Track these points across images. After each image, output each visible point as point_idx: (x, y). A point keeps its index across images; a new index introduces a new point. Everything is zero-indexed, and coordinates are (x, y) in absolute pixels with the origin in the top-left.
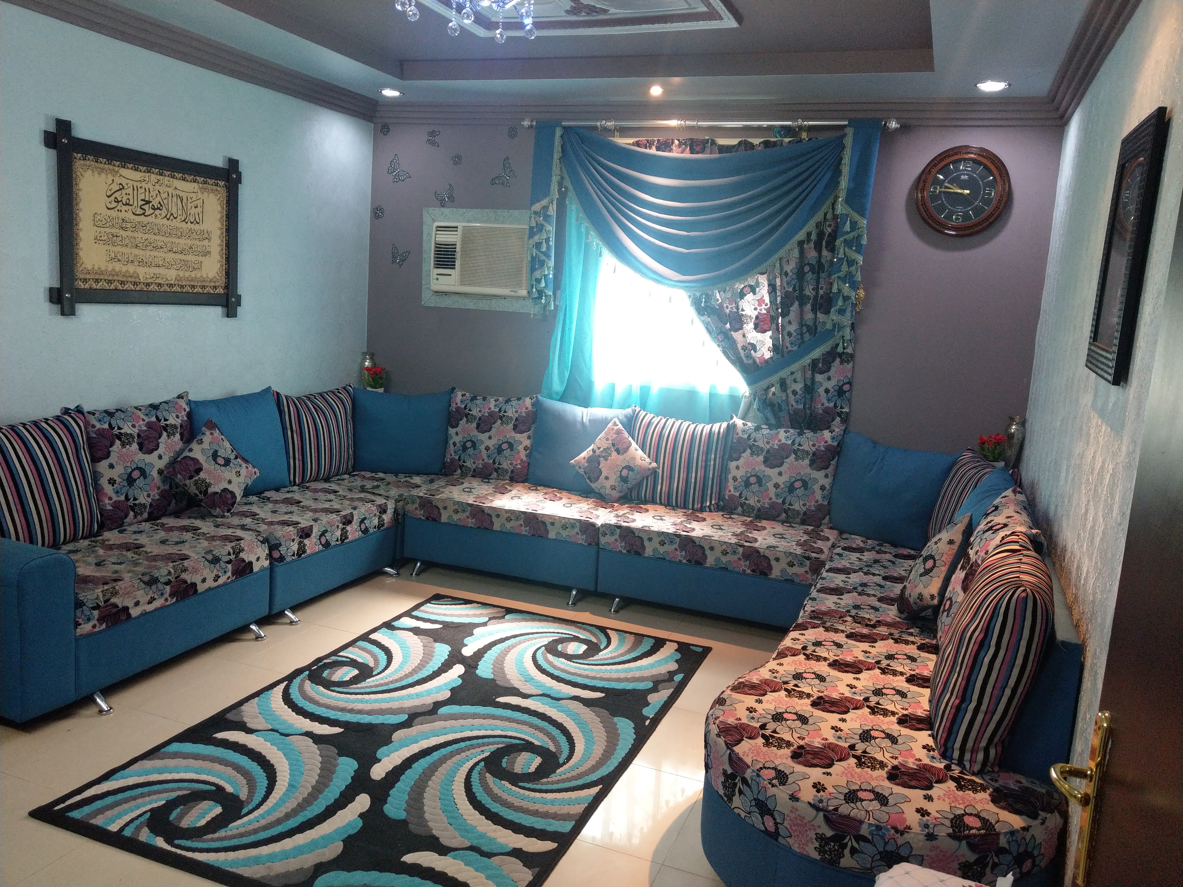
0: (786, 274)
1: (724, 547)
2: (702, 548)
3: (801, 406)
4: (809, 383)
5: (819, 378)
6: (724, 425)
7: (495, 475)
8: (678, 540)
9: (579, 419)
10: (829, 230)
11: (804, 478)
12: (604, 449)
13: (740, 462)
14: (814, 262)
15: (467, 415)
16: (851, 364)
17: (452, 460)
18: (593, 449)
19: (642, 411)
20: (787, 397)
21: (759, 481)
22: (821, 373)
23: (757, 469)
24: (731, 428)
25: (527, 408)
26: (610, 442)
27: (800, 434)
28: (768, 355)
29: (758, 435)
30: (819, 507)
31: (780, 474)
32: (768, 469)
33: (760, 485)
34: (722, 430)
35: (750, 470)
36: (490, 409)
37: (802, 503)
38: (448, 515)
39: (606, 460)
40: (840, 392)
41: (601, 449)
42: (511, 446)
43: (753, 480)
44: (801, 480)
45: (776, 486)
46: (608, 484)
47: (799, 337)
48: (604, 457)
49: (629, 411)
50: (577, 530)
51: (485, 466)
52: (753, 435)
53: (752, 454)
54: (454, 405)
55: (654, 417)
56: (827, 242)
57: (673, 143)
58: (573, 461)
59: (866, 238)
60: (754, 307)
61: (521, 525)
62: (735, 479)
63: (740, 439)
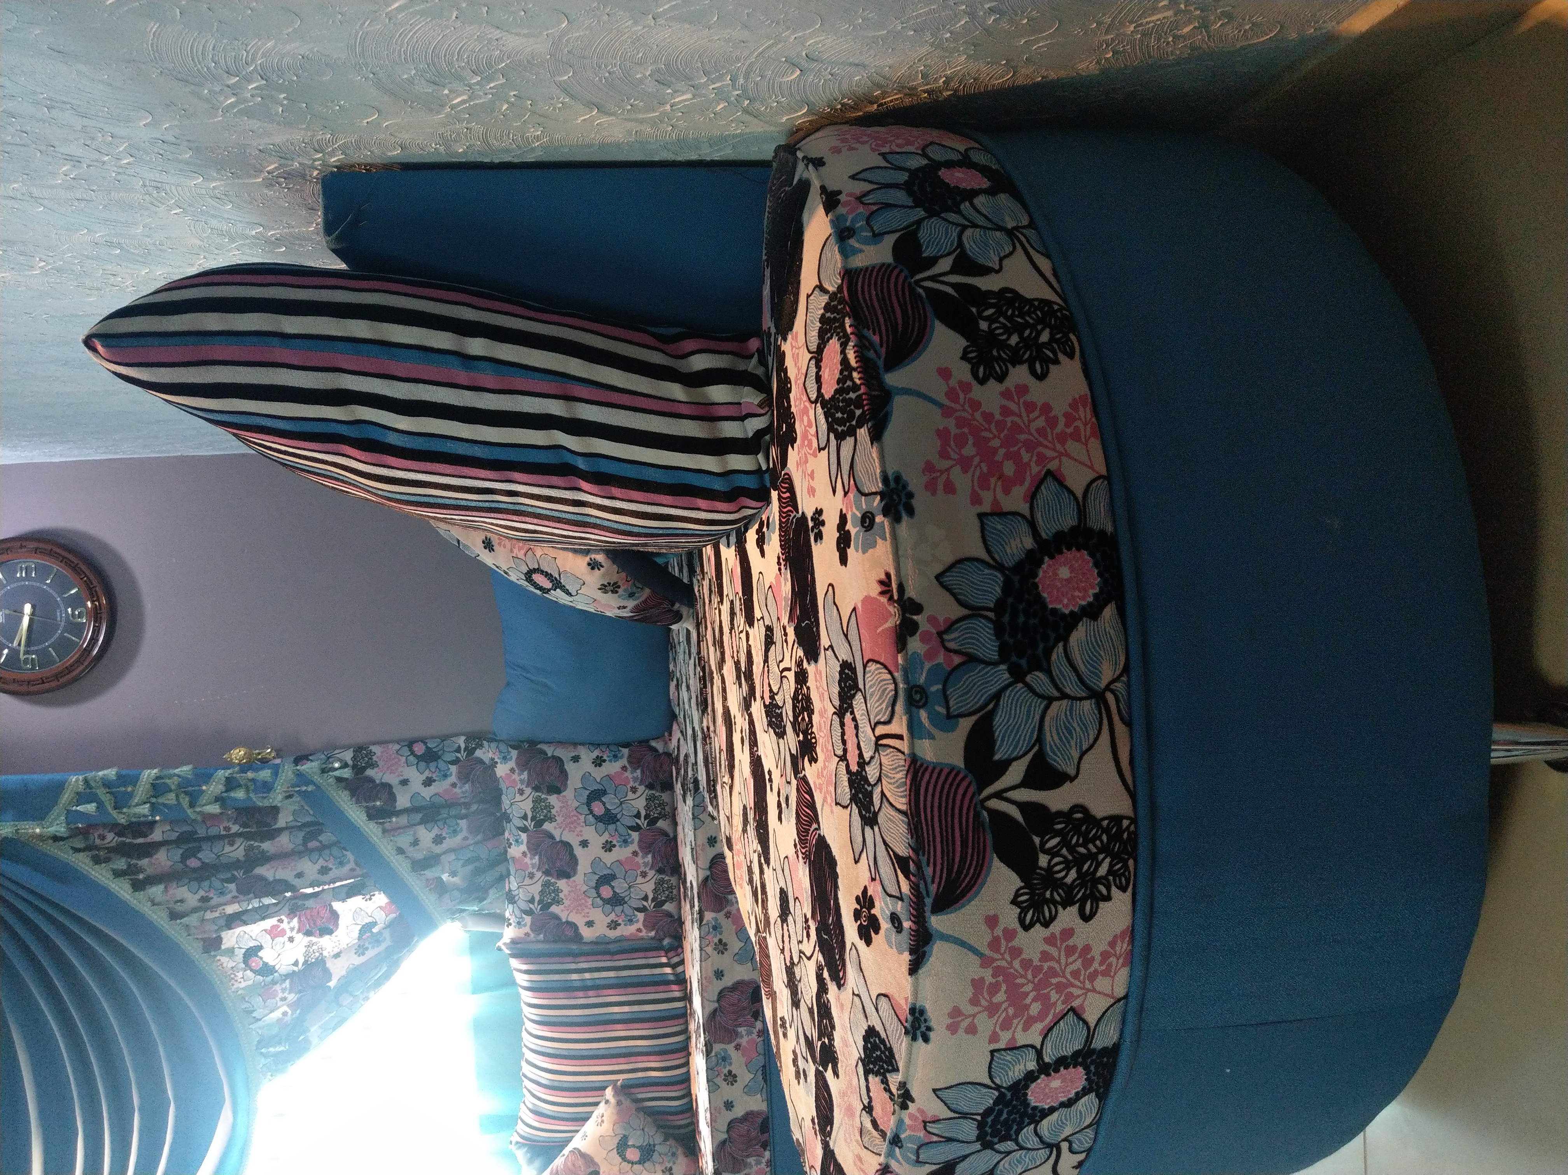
0: (205, 900)
1: (709, 950)
2: (721, 995)
3: (463, 823)
4: (417, 817)
5: (403, 801)
6: (515, 963)
8: (717, 1047)
10: (110, 836)
11: (584, 799)
13: (579, 920)
14: (178, 853)
16: (373, 748)
19: (518, 1130)
20: (449, 851)
21: (606, 879)
22: (392, 798)
23: (585, 888)
24: (518, 949)
27: (508, 818)
28: (381, 900)
29: (522, 896)
30: (635, 762)
31: (584, 844)
32: (579, 867)
33: (613, 877)
34: (524, 967)
35: (590, 901)
37: (631, 795)
40: (430, 757)
43: (606, 892)
44: (588, 804)
45: (608, 847)
47: (327, 852)
49: (521, 1156)
52: (524, 906)
53: (558, 901)
55: (522, 1103)
56: (134, 837)
59: (105, 772)
60: (288, 944)
62: (613, 925)
63: (536, 928)
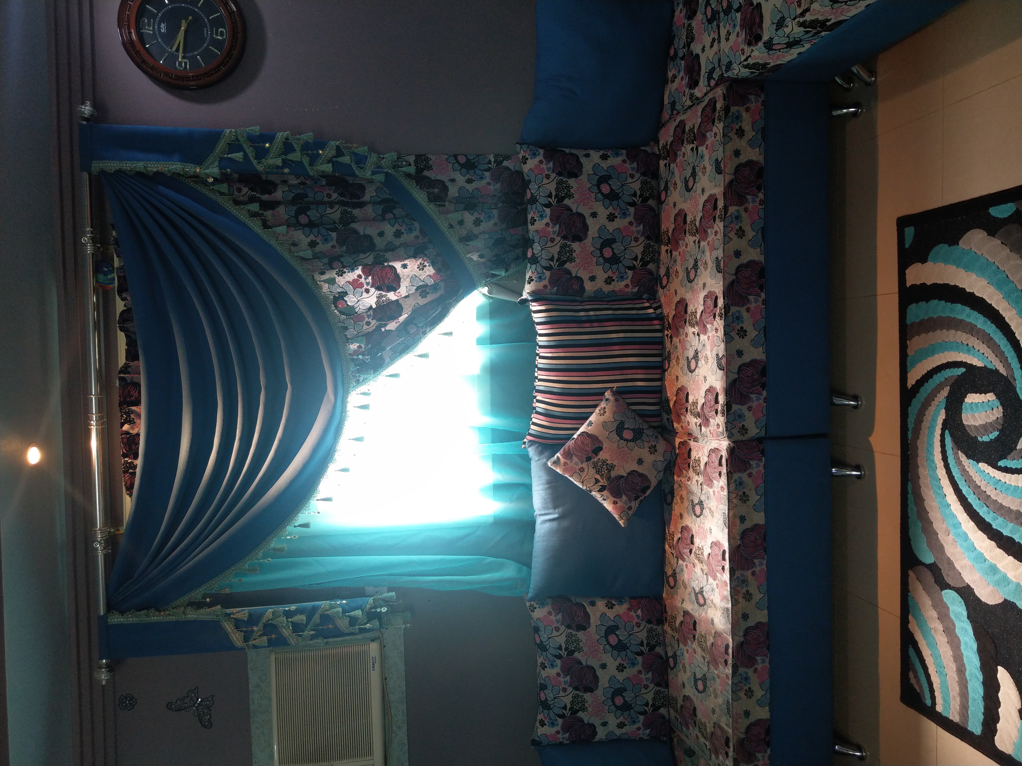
0: (313, 243)
3: (495, 213)
4: (463, 206)
5: (453, 191)
6: (535, 307)
7: (659, 650)
8: (733, 309)
9: (555, 524)
11: (595, 182)
12: (598, 472)
13: (585, 276)
14: (293, 210)
15: (574, 712)
16: (429, 156)
17: (647, 725)
18: (600, 491)
19: (531, 431)
20: (484, 232)
21: (608, 243)
22: (445, 190)
23: (592, 249)
24: (537, 297)
25: (550, 613)
26: (585, 465)
27: (533, 200)
28: (430, 270)
29: (544, 257)
30: (632, 157)
31: (594, 215)
32: (589, 233)
33: (614, 241)
34: (542, 308)
35: (595, 260)
36: (558, 675)
37: (629, 180)
38: (758, 708)
39: (612, 467)
40: (469, 166)
41: (598, 477)
42: (611, 630)
43: (608, 253)
44: (598, 186)
45: (611, 217)
46: (649, 458)
47: (400, 221)
48: (609, 471)
49: (532, 451)
50: (744, 476)
51: (647, 667)
52: (544, 263)
53: (571, 260)
54: (560, 736)
55: (537, 413)
56: (262, 193)
57: (127, 433)
58: (621, 522)
59: (251, 128)
60: (364, 294)
61: (753, 574)
62: (609, 281)
63: (553, 282)
